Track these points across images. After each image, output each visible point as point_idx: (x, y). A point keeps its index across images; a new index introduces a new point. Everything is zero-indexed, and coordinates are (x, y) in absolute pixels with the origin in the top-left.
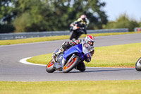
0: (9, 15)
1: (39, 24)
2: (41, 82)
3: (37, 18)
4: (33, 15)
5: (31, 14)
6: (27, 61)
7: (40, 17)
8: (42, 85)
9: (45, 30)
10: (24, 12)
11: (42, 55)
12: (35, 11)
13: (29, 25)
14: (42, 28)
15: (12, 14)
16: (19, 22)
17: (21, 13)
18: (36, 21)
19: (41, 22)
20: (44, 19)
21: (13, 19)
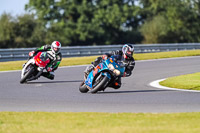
0: (135, 18)
1: (178, 32)
2: (178, 114)
3: (175, 24)
4: (170, 18)
5: (166, 18)
6: (161, 84)
7: (179, 21)
8: (179, 118)
9: (186, 41)
10: (157, 14)
11: (182, 76)
12: (172, 14)
13: (163, 33)
14: (182, 38)
15: (139, 17)
16: (148, 28)
17: (152, 15)
18: (173, 28)
19: (181, 29)
20: (185, 25)
21: (140, 23)
